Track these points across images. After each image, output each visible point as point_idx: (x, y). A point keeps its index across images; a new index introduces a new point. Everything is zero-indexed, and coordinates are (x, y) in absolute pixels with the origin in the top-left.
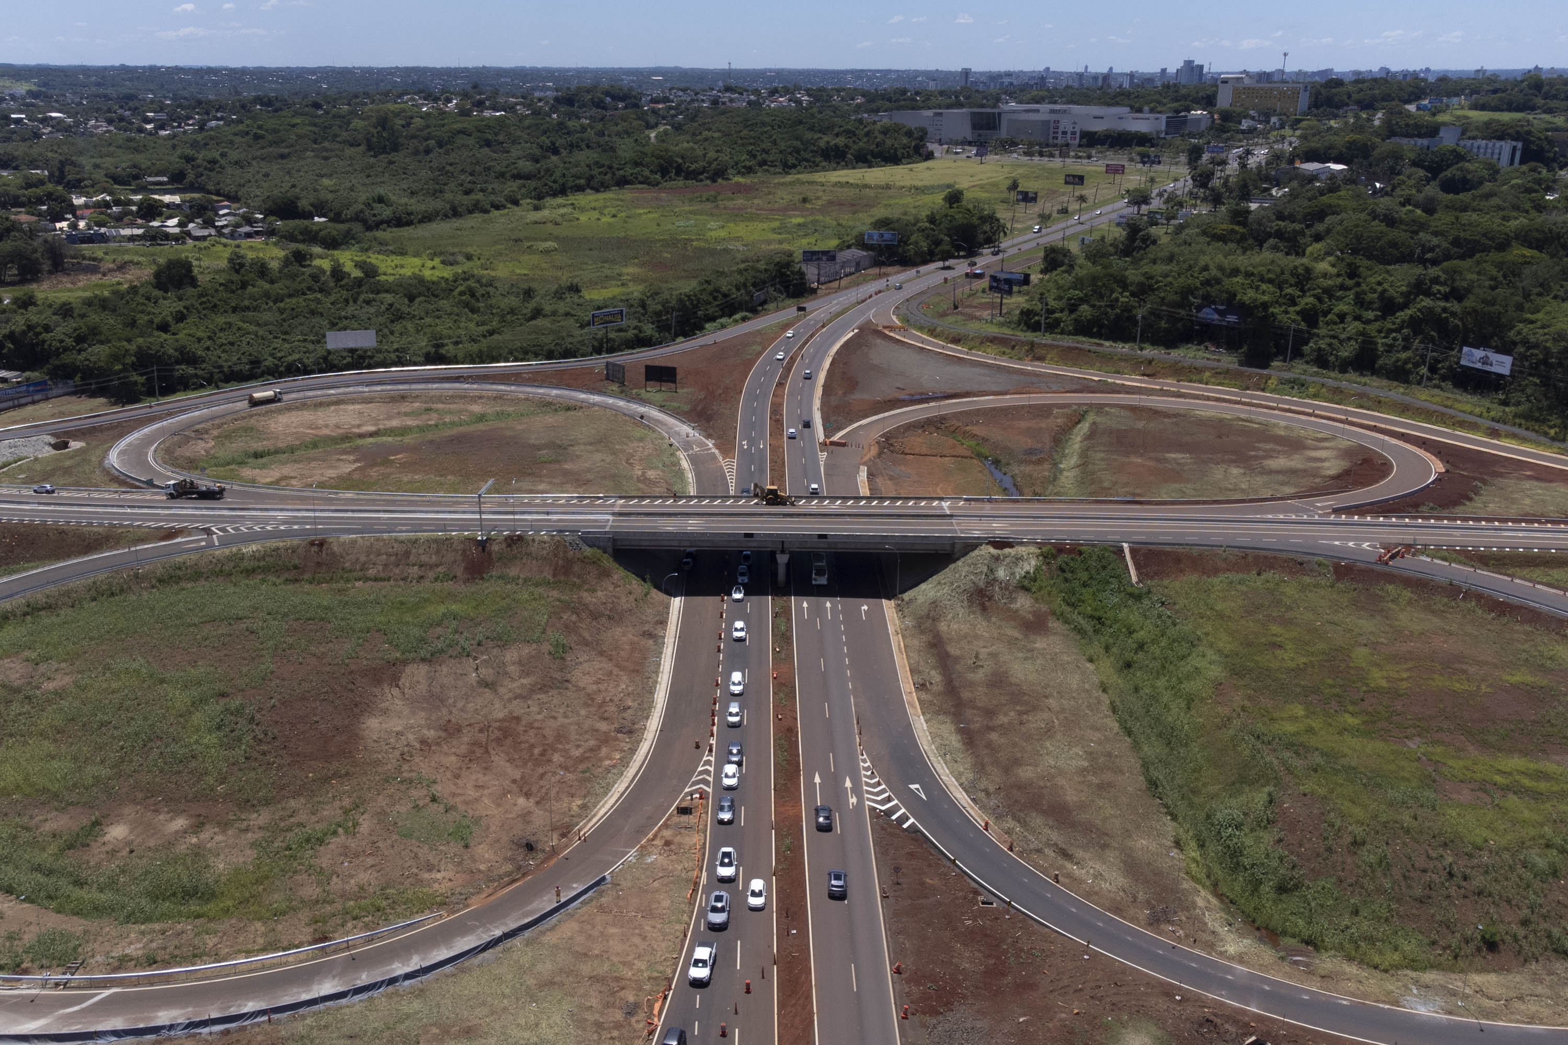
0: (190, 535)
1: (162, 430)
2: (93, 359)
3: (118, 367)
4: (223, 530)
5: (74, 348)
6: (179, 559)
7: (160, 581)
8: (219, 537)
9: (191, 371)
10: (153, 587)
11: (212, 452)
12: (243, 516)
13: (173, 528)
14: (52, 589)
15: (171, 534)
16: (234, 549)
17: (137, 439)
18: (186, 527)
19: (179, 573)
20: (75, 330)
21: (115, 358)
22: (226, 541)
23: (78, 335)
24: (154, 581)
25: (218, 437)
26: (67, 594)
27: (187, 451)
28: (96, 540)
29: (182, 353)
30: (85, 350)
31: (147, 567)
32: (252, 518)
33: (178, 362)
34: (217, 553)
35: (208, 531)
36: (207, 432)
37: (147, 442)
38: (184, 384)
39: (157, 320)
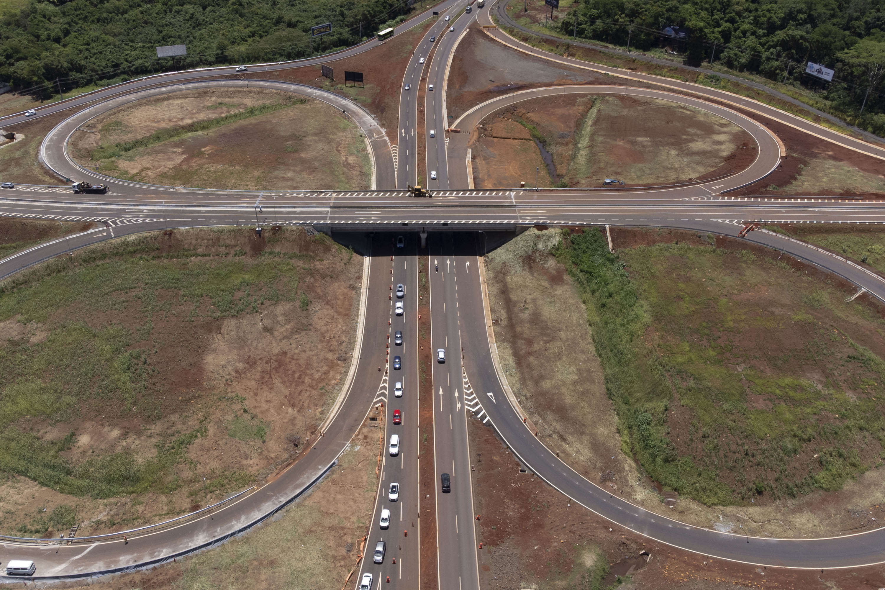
0: (96, 227)
1: (68, 128)
2: (19, 71)
3: (35, 79)
4: (114, 222)
5: (5, 62)
6: (93, 247)
7: (84, 261)
8: (113, 228)
9: (79, 75)
10: (80, 265)
11: (100, 143)
12: (124, 210)
13: (86, 221)
14: (25, 271)
15: (86, 226)
16: (123, 239)
17: (55, 135)
18: (93, 220)
19: (94, 255)
20: (5, 51)
21: (33, 72)
22: (118, 232)
23: (7, 54)
24: (81, 261)
25: (101, 131)
26: (34, 273)
27: (85, 144)
29: (72, 64)
30: (13, 65)
31: (76, 253)
32: (130, 212)
33: (71, 70)
34: (114, 241)
35: (106, 223)
36: (94, 126)
37: (61, 137)
38: (76, 84)
39: (53, 35)
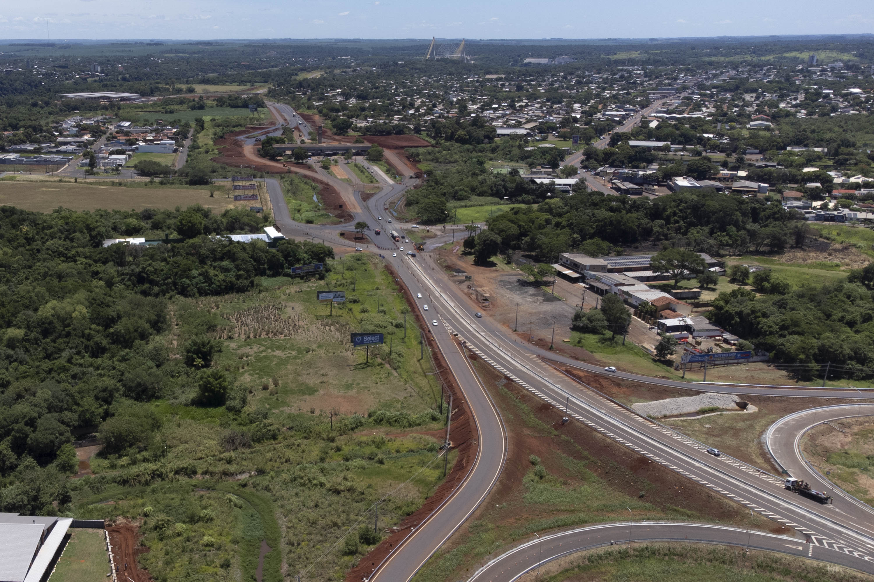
0: (793, 536)
1: (815, 418)
2: (788, 345)
3: (802, 356)
4: (820, 541)
5: (777, 332)
6: (778, 555)
7: (759, 566)
8: (814, 547)
9: (859, 366)
10: (752, 568)
11: (846, 447)
12: (840, 533)
13: (783, 524)
14: (687, 544)
15: (780, 529)
16: (821, 564)
17: (794, 420)
18: (793, 527)
19: (774, 565)
20: (783, 321)
21: (804, 350)
22: (819, 554)
23: (783, 325)
24: (754, 565)
25: (856, 434)
26: (695, 550)
27: (826, 441)
28: (729, 511)
29: (856, 353)
30: (784, 336)
31: (754, 552)
32: (847, 538)
33: (851, 358)
34: (808, 561)
35: (808, 537)
36: (849, 426)
37: (800, 424)
38: (850, 375)
